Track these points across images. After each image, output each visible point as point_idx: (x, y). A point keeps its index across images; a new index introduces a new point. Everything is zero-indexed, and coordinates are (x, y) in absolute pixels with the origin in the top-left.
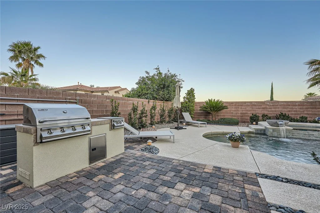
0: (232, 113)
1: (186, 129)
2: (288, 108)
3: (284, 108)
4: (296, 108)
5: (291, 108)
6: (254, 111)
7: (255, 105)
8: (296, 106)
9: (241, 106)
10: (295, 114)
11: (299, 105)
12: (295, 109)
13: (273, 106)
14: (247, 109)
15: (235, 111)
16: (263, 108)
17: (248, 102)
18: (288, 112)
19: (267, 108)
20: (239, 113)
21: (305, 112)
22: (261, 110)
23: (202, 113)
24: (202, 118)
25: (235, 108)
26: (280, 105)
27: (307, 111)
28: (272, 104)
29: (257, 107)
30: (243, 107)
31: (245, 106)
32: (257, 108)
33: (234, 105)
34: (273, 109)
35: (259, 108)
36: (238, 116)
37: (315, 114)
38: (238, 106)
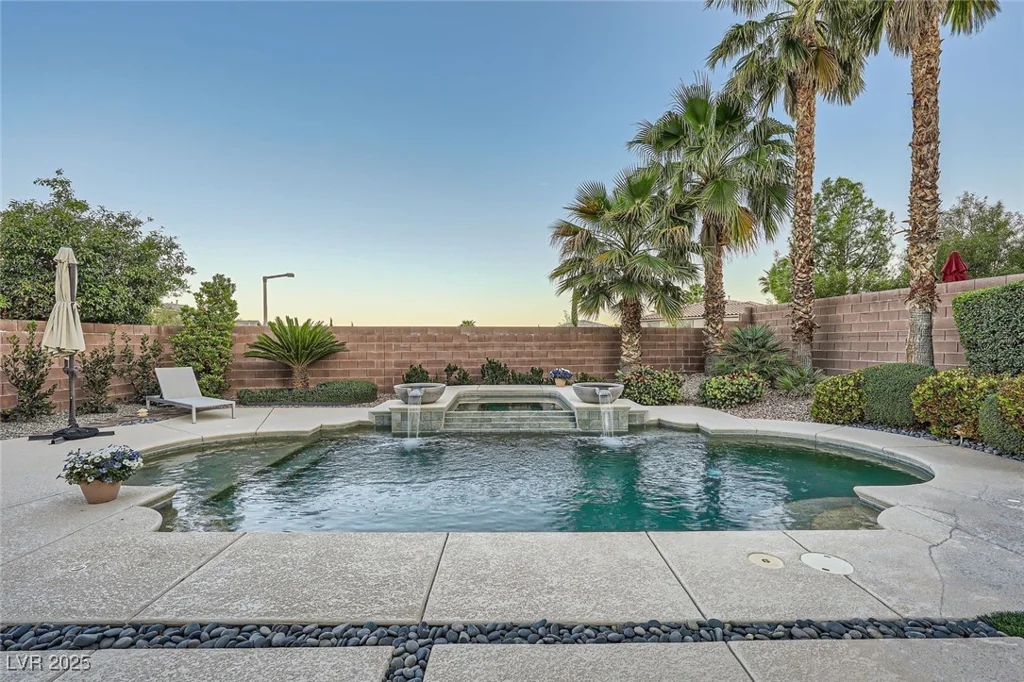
0: (372, 363)
1: (113, 433)
2: (513, 346)
3: (505, 346)
4: (531, 347)
5: (520, 347)
6: (431, 354)
7: (435, 339)
8: (531, 339)
9: (397, 340)
10: (529, 361)
11: (537, 339)
12: (528, 349)
13: (480, 340)
14: (414, 350)
15: (379, 356)
16: (456, 347)
17: (416, 329)
18: (513, 356)
19: (465, 347)
20: (390, 364)
21: (550, 357)
22: (450, 351)
23: (270, 366)
24: (270, 383)
25: (379, 347)
26: (496, 339)
27: (554, 353)
28: (476, 336)
29: (441, 344)
30: (402, 345)
31: (408, 340)
32: (439, 348)
33: (376, 337)
34: (479, 350)
35: (445, 348)
36: (389, 373)
37: (567, 360)
38: (390, 340)
